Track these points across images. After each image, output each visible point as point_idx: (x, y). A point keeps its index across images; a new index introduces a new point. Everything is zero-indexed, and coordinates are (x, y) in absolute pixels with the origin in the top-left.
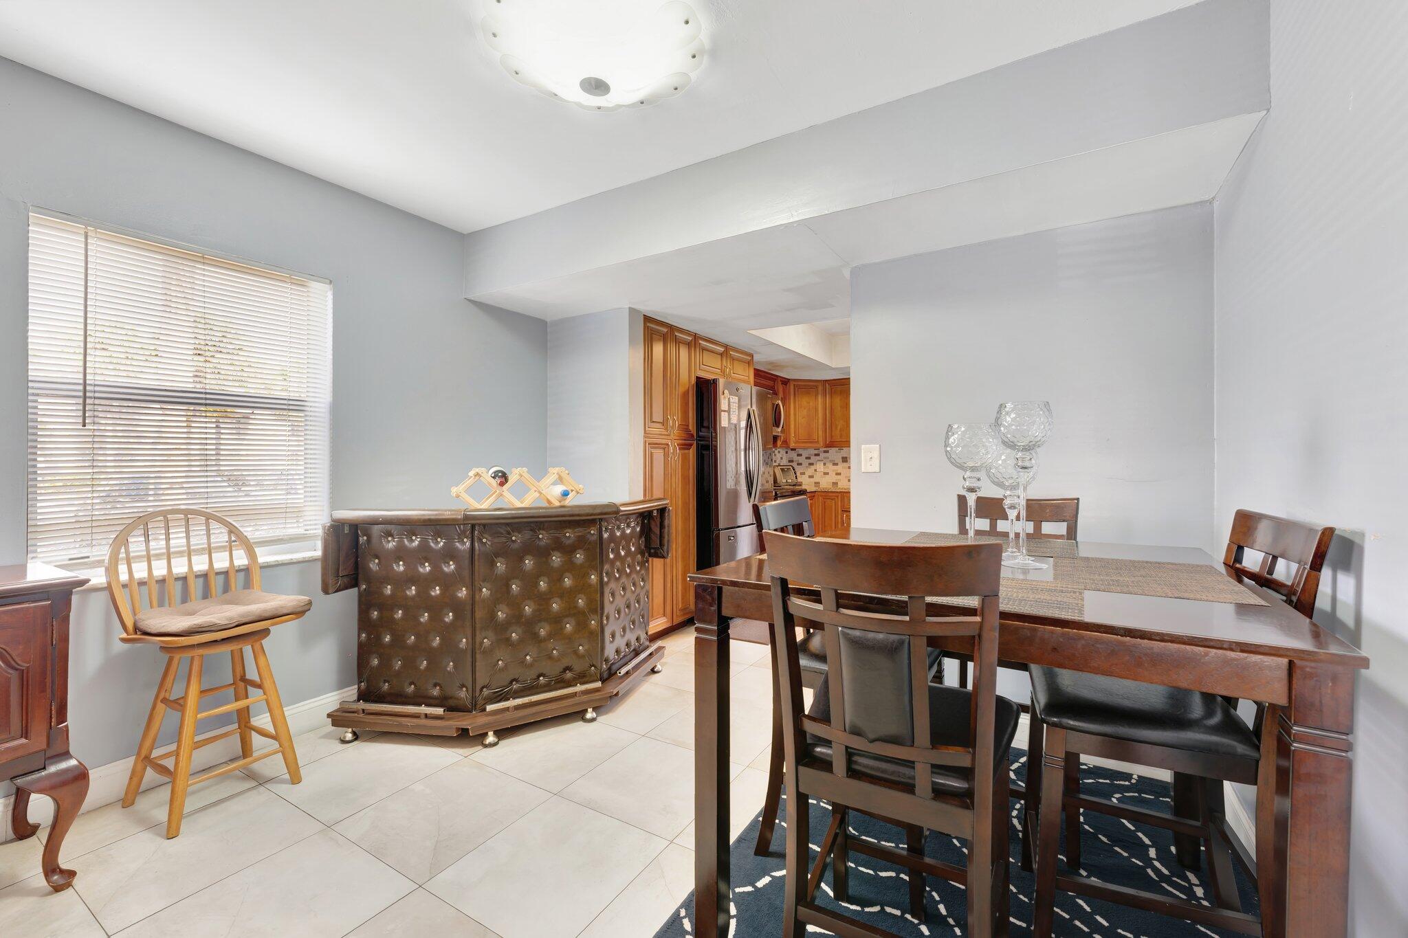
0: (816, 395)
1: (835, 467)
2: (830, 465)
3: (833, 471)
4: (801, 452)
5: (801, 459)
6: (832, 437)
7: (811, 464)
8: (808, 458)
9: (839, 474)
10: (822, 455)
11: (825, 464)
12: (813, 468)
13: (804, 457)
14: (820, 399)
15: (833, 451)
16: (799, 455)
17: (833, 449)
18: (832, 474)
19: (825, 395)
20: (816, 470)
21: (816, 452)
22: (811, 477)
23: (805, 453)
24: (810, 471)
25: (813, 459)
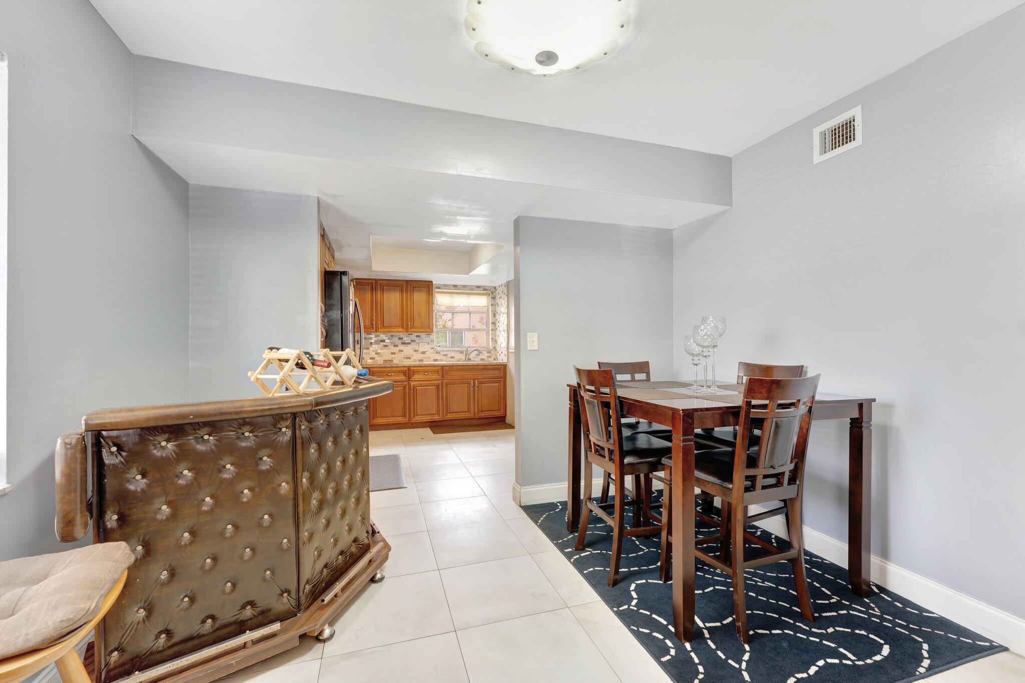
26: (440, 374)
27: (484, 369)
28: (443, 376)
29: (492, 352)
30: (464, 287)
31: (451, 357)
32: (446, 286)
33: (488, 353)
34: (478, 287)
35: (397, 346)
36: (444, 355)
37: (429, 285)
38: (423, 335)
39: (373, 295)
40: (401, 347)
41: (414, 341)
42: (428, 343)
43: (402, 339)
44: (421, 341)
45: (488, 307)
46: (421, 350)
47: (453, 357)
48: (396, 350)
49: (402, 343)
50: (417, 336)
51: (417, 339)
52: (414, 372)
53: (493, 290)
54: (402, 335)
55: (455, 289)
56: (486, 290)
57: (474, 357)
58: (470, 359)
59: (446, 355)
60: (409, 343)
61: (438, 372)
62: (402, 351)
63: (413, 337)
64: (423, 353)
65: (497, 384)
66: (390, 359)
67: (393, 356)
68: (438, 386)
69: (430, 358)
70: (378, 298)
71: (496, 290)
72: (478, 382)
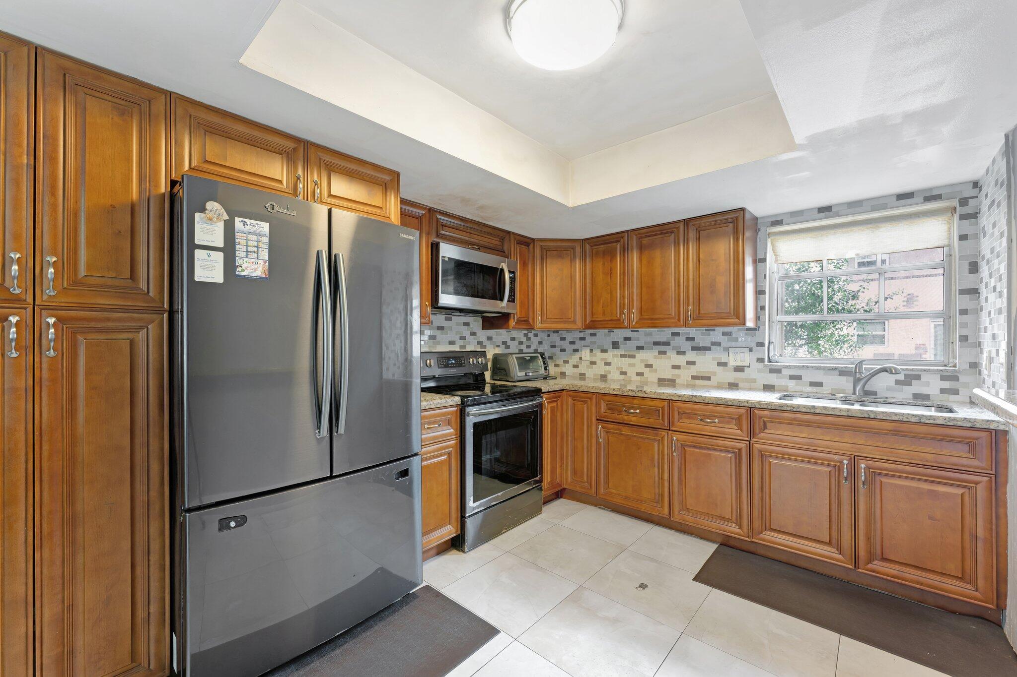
0: (572, 260)
1: (604, 355)
2: (598, 352)
3: (602, 359)
4: (564, 334)
5: (565, 344)
6: (592, 314)
7: (576, 351)
8: (572, 343)
9: (609, 364)
10: (589, 339)
11: (591, 351)
12: (577, 355)
13: (567, 341)
14: (578, 264)
15: (601, 333)
16: (563, 339)
17: (601, 331)
18: (600, 364)
19: (583, 258)
20: (581, 358)
21: (582, 335)
22: (576, 366)
23: (569, 337)
24: (574, 359)
25: (578, 345)
26: (745, 425)
27: (895, 433)
28: (752, 433)
29: (962, 379)
30: (855, 205)
31: (812, 384)
32: (797, 215)
33: (943, 378)
34: (903, 197)
35: (683, 353)
36: (792, 377)
37: (736, 218)
38: (739, 330)
39: (624, 262)
40: (691, 356)
41: (718, 344)
42: (751, 350)
43: (692, 339)
44: (734, 344)
45: (949, 245)
46: (732, 363)
47: (820, 384)
48: (681, 360)
49: (694, 349)
50: (724, 334)
51: (724, 341)
52: (682, 413)
53: (970, 192)
54: (692, 332)
55: (826, 218)
56: (938, 197)
57: (889, 389)
58: (874, 393)
59: (799, 378)
60: (708, 349)
61: (739, 419)
62: (693, 363)
63: (716, 335)
64: (739, 369)
65: (960, 491)
66: (670, 377)
67: (676, 371)
68: (738, 454)
69: (754, 381)
70: (633, 266)
71: (980, 189)
72: (868, 468)
